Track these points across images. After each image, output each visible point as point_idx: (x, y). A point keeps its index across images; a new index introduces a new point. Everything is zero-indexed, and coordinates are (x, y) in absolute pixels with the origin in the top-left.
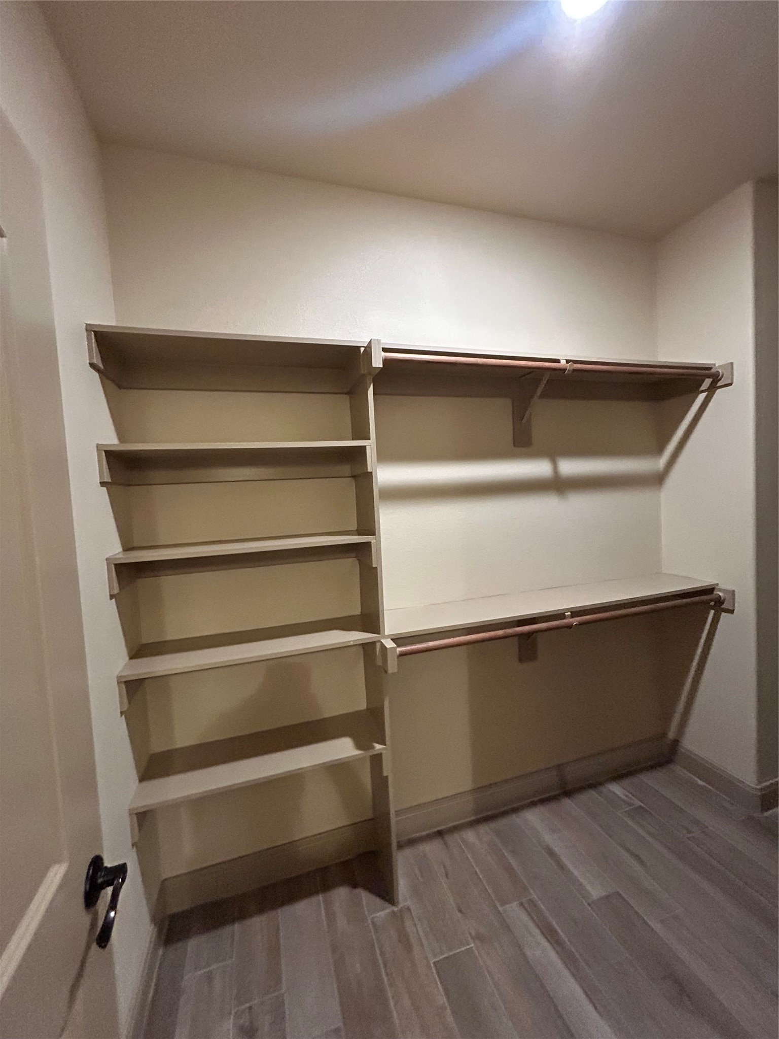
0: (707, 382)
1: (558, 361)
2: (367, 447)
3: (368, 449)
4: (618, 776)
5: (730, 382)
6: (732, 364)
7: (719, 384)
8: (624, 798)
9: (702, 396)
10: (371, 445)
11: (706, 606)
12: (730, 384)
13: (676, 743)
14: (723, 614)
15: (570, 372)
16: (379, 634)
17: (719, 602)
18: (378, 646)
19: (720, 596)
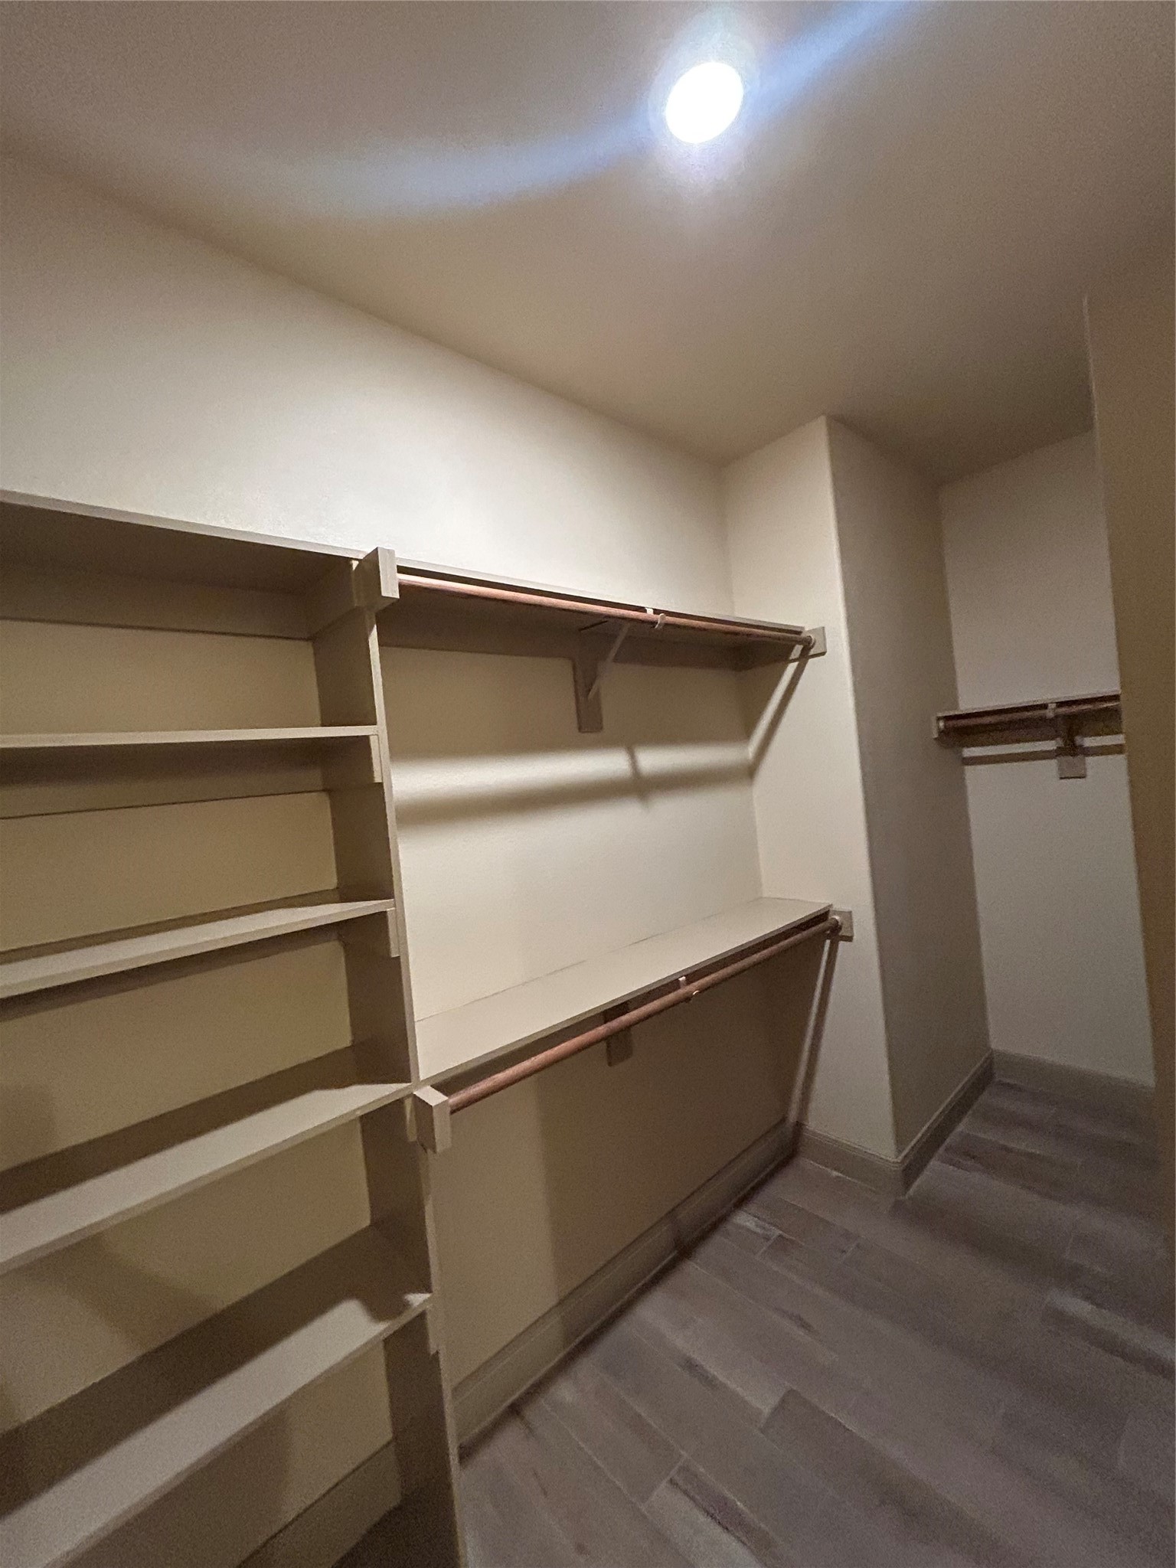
0: (797, 650)
1: (642, 609)
2: (371, 738)
3: (374, 743)
4: (742, 1201)
5: (823, 651)
6: (823, 628)
7: (812, 652)
8: (758, 1230)
9: (792, 667)
10: (377, 734)
11: (821, 936)
12: (823, 654)
13: (799, 1126)
14: (841, 944)
15: (661, 627)
16: (410, 1082)
17: (836, 928)
18: (408, 1105)
19: (836, 920)
